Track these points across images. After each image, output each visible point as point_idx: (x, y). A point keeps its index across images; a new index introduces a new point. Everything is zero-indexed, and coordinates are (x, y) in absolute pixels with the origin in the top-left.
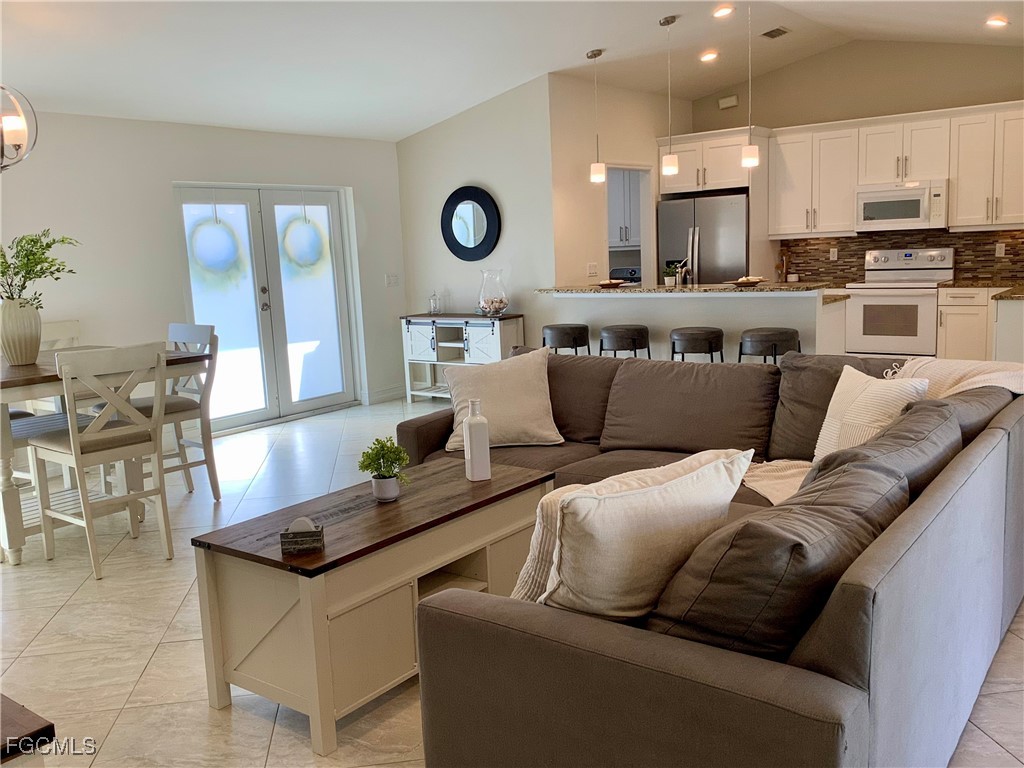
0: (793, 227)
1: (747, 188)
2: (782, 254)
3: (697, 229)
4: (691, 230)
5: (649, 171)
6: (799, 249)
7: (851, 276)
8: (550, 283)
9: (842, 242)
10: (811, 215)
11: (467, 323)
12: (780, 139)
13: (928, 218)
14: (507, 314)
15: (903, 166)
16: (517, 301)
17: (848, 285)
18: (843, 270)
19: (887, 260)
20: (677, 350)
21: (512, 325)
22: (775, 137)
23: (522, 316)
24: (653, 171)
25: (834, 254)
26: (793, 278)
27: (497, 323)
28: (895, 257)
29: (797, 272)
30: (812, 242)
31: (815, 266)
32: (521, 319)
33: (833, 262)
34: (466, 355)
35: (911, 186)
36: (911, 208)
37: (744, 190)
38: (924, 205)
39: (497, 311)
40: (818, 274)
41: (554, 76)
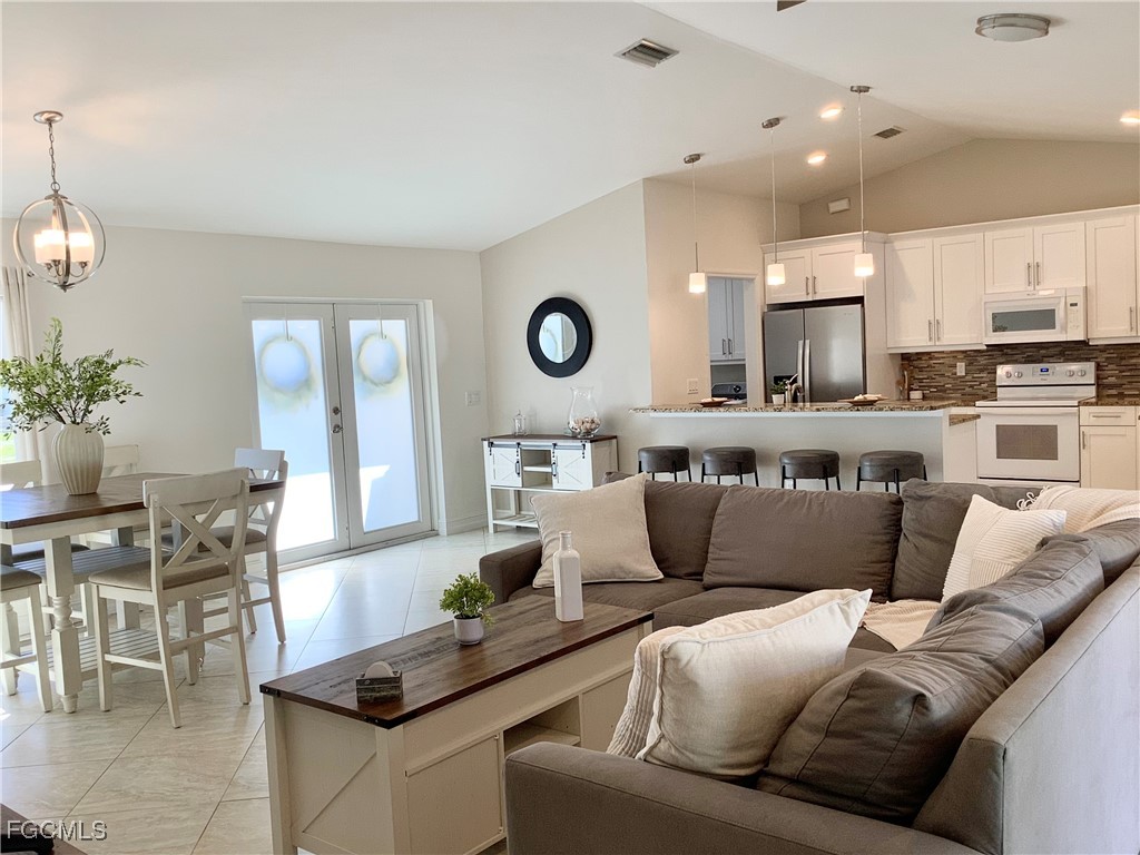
0: (914, 339)
1: (862, 298)
2: (903, 368)
3: (807, 342)
4: (801, 343)
5: (753, 280)
6: (923, 364)
7: (979, 392)
8: (646, 402)
9: (970, 356)
10: (934, 326)
11: (555, 445)
12: (897, 245)
13: (1064, 329)
14: (599, 436)
15: (1034, 272)
16: (610, 421)
17: (978, 403)
18: (971, 386)
19: (1020, 375)
20: (787, 475)
21: (604, 447)
22: (892, 242)
23: (615, 437)
24: (758, 279)
25: (961, 369)
26: (916, 395)
27: (588, 445)
28: (1030, 372)
29: (920, 388)
30: (936, 355)
31: (941, 381)
32: (614, 441)
33: (960, 377)
34: (554, 480)
35: (1044, 295)
36: (1045, 318)
37: (859, 300)
38: (1060, 315)
39: (588, 432)
40: (945, 391)
41: (649, 181)
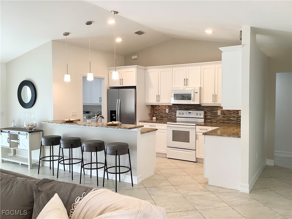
0: (153, 101)
1: (136, 86)
2: (151, 109)
3: (120, 100)
4: (118, 100)
5: (104, 78)
6: (157, 108)
7: (172, 118)
9: (170, 107)
10: (158, 97)
11: (19, 133)
12: (149, 70)
13: (194, 100)
14: (32, 131)
15: (186, 81)
16: (41, 125)
17: (168, 123)
18: (170, 116)
19: (183, 114)
21: (36, 135)
22: (147, 70)
23: (42, 131)
24: (106, 79)
25: (167, 111)
26: (154, 118)
27: (28, 134)
28: (185, 113)
29: (156, 116)
30: (161, 106)
31: (162, 114)
33: (167, 113)
34: (19, 146)
35: (187, 90)
36: (188, 97)
38: (192, 95)
39: (31, 129)
40: (162, 117)
41: (54, 41)
